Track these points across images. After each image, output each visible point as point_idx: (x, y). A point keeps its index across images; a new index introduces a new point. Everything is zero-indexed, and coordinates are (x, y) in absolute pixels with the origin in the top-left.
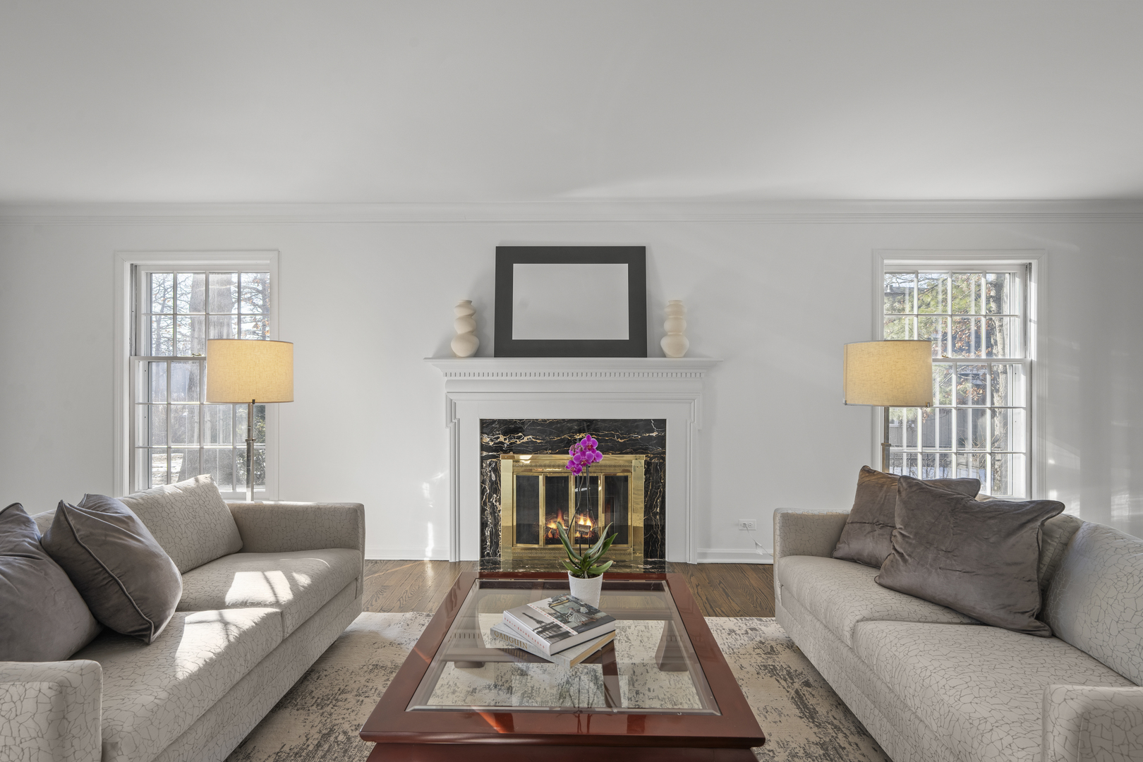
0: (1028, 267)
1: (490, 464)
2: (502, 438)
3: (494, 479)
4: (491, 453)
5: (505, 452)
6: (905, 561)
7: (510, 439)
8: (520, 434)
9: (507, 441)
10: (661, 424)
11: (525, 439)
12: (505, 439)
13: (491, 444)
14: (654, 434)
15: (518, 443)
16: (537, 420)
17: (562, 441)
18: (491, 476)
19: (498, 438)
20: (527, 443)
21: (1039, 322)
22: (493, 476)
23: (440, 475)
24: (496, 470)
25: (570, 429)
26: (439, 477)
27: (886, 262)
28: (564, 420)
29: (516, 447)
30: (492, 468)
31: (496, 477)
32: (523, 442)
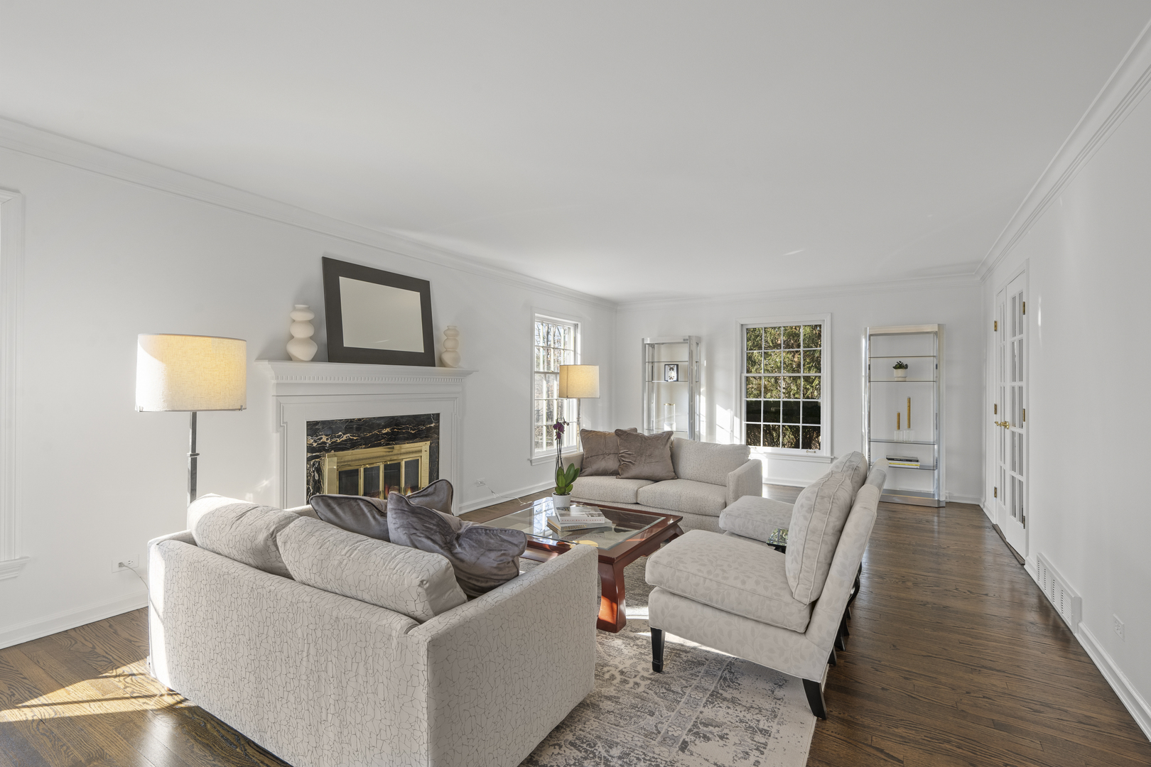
0: (576, 326)
1: (314, 464)
2: (324, 439)
3: (317, 478)
4: (316, 452)
5: (328, 451)
6: (634, 464)
7: (332, 438)
8: (340, 433)
9: (328, 441)
10: (437, 417)
11: (344, 438)
12: (327, 439)
13: (315, 445)
14: (432, 425)
15: (339, 441)
16: (354, 419)
17: (373, 436)
18: (314, 475)
19: (321, 438)
20: (346, 441)
21: (581, 355)
22: (316, 475)
23: (265, 483)
24: (319, 470)
25: (379, 425)
26: (265, 484)
27: (536, 315)
28: (374, 418)
29: (337, 445)
30: (315, 468)
31: (319, 476)
32: (342, 441)
